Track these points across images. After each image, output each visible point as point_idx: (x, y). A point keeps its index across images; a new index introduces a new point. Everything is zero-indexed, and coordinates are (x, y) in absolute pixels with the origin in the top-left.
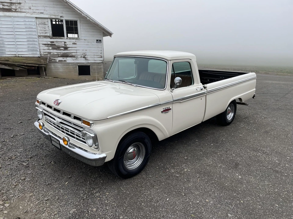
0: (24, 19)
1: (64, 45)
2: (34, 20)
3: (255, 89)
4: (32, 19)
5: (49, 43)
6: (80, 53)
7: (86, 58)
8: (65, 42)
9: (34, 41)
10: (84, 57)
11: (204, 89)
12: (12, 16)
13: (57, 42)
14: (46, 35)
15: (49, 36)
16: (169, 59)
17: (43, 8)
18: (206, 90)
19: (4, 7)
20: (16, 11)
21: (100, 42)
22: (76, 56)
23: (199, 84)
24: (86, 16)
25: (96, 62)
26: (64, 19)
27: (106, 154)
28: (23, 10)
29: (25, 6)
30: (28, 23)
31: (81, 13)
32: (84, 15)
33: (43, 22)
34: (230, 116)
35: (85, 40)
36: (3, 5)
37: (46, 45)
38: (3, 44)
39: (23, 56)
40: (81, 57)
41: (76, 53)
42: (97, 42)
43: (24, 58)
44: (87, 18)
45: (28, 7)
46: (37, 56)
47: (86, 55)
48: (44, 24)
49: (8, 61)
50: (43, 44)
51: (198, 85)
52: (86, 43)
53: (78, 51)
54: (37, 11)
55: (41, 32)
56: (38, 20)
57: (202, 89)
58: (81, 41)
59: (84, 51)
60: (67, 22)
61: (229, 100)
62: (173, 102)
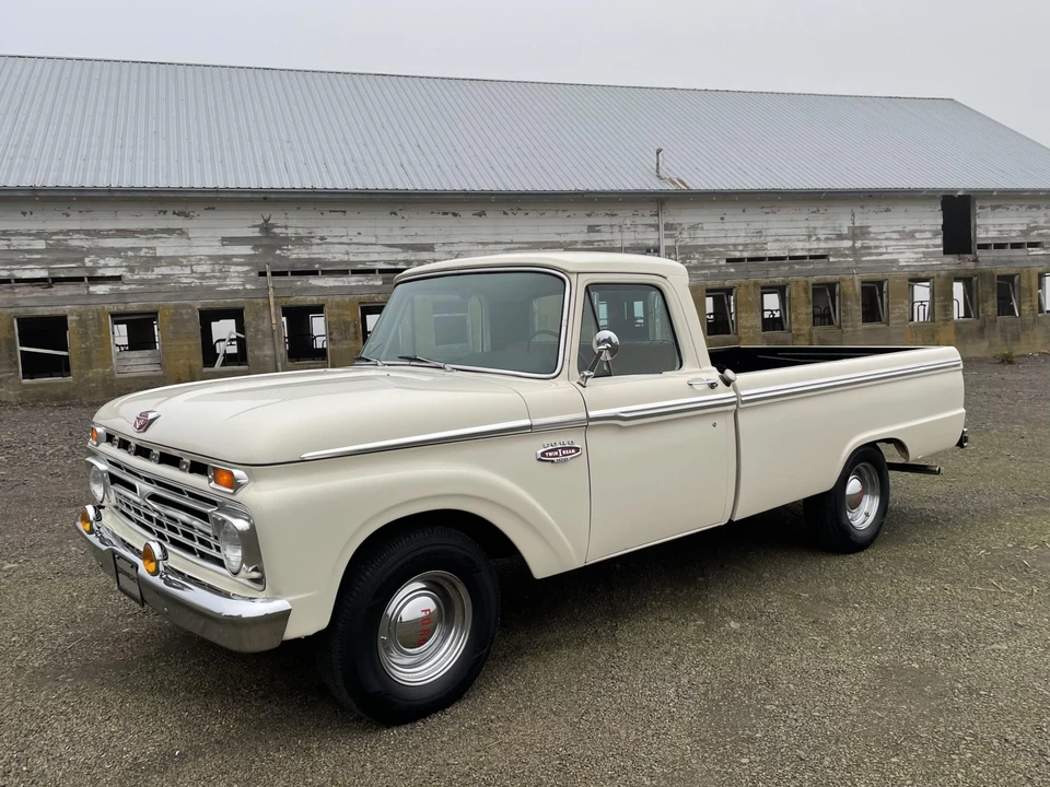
3: (963, 411)
11: (721, 384)
16: (571, 269)
18: (735, 390)
23: (703, 369)
27: (290, 602)
34: (863, 516)
51: (698, 369)
57: (712, 386)
61: (846, 443)
62: (587, 424)
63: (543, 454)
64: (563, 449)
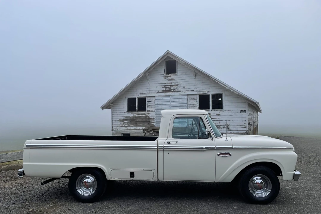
0: (178, 97)
2: (186, 97)
4: (185, 96)
6: (223, 123)
7: (228, 128)
8: (210, 114)
10: (227, 128)
12: (171, 95)
14: (194, 108)
17: (194, 87)
19: (166, 89)
20: (174, 91)
21: (245, 112)
22: (219, 126)
24: (230, 89)
25: (239, 132)
26: (210, 94)
28: (179, 90)
29: (180, 87)
30: (181, 100)
31: (225, 86)
32: (228, 88)
33: (193, 98)
35: (229, 111)
36: (166, 88)
40: (224, 127)
41: (220, 123)
42: (241, 113)
44: (231, 90)
45: (182, 88)
46: (185, 126)
47: (229, 125)
48: (194, 99)
52: (230, 114)
53: (221, 122)
54: (189, 90)
55: (190, 106)
56: (189, 96)
58: (225, 112)
59: (228, 122)
60: (213, 96)
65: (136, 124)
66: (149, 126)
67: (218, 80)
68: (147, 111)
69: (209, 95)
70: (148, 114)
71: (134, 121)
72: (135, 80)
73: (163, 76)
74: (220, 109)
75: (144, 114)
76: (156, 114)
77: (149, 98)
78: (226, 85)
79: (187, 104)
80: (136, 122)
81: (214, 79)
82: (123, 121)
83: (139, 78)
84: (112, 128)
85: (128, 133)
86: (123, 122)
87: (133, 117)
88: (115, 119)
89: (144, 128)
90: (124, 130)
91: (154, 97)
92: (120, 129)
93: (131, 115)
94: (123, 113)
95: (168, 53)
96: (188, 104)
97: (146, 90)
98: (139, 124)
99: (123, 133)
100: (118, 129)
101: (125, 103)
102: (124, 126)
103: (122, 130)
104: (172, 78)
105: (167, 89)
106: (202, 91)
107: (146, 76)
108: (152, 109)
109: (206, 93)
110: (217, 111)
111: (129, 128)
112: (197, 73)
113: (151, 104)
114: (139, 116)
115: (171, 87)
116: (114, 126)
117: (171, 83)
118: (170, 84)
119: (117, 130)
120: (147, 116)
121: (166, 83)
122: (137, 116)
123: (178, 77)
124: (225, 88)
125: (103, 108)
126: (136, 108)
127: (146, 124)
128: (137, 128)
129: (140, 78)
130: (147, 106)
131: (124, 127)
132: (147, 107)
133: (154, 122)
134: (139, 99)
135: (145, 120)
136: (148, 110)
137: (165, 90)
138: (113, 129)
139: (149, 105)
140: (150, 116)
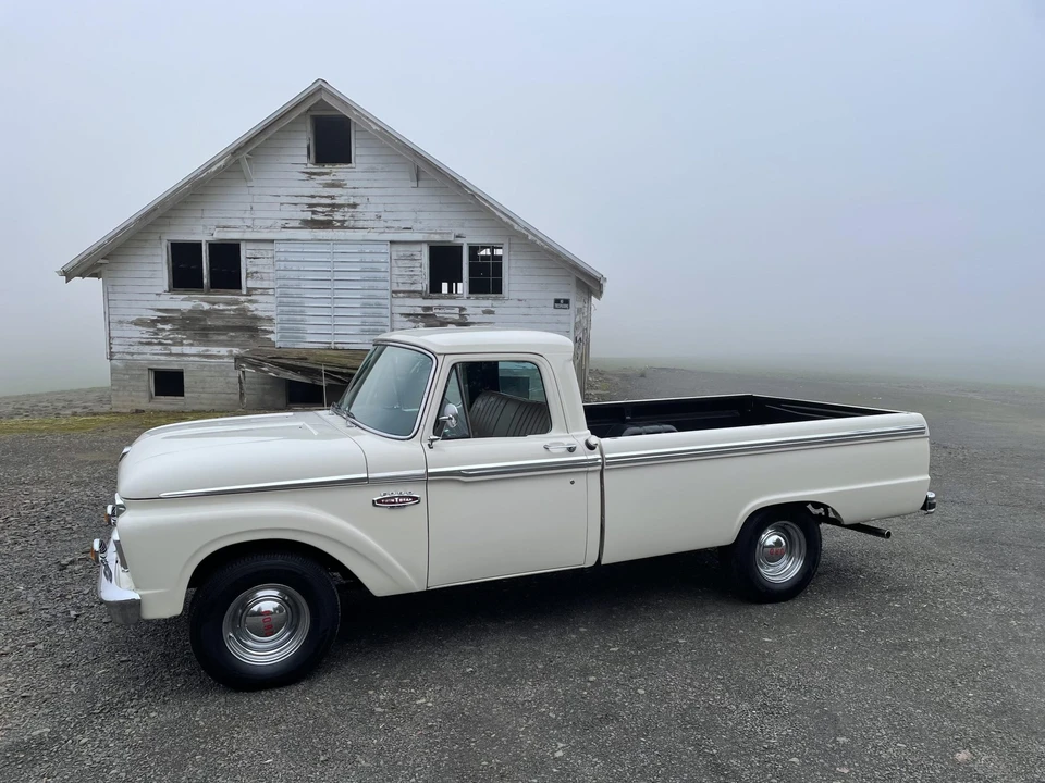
0: (360, 246)
1: (461, 315)
2: (385, 248)
3: (928, 477)
4: (382, 246)
5: (420, 311)
8: (462, 309)
9: (379, 306)
11: (583, 448)
12: (332, 241)
13: (440, 308)
14: (413, 288)
15: (420, 292)
16: (439, 351)
17: (413, 216)
18: (600, 453)
19: (315, 217)
20: (342, 227)
21: (566, 306)
24: (526, 232)
28: (361, 224)
29: (366, 212)
30: (368, 258)
31: (510, 222)
32: (520, 229)
33: (409, 253)
35: (519, 300)
36: (314, 212)
37: (411, 318)
38: (302, 313)
39: (346, 347)
42: (555, 307)
43: (347, 354)
44: (528, 235)
45: (373, 216)
48: (411, 258)
49: (306, 359)
50: (402, 314)
51: (566, 434)
52: (525, 311)
54: (396, 224)
55: (401, 280)
56: (395, 247)
57: (570, 450)
58: (508, 303)
60: (474, 249)
61: (745, 502)
62: (428, 479)
63: (379, 501)
64: (400, 497)
65: (206, 335)
66: (254, 345)
67: (490, 201)
68: (244, 292)
69: (460, 248)
70: (250, 301)
71: (196, 327)
72: (197, 176)
73: (303, 168)
74: (494, 295)
75: (236, 302)
76: (280, 304)
77: (251, 246)
78: (512, 216)
79: (388, 274)
80: (204, 329)
81: (480, 196)
82: (155, 326)
83: (214, 169)
84: (111, 348)
85: (175, 367)
86: (152, 330)
87: (190, 311)
88: (122, 318)
89: (236, 351)
90: (156, 357)
91: (272, 241)
92: (139, 354)
93: (184, 302)
94: (154, 297)
95: (320, 88)
96: (391, 275)
97: (239, 214)
98: (216, 338)
99: (155, 367)
100: (132, 354)
101: (158, 260)
102: (156, 344)
103: (149, 356)
104: (334, 178)
105: (320, 217)
106: (440, 233)
107: (238, 162)
108: (265, 284)
109: (451, 238)
110: (483, 298)
111: (175, 349)
112: (423, 171)
113: (262, 265)
114: (216, 307)
115: (333, 211)
116: (114, 342)
117: (332, 197)
118: (328, 201)
119: (129, 357)
120: (244, 310)
121: (313, 196)
122: (206, 306)
123: (357, 177)
124: (512, 227)
125: (68, 274)
126: (205, 281)
127: (243, 337)
128: (207, 351)
129: (216, 172)
130: (247, 274)
131: (160, 347)
132: (247, 277)
133: (273, 332)
134: (213, 246)
135: (240, 324)
136: (250, 291)
137: (313, 221)
138: (111, 354)
139: (254, 269)
140: (256, 310)
